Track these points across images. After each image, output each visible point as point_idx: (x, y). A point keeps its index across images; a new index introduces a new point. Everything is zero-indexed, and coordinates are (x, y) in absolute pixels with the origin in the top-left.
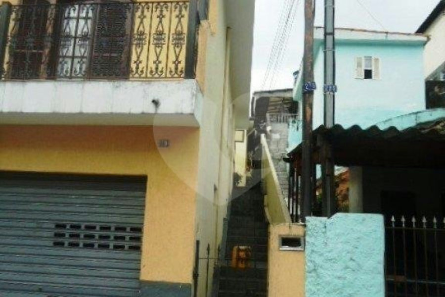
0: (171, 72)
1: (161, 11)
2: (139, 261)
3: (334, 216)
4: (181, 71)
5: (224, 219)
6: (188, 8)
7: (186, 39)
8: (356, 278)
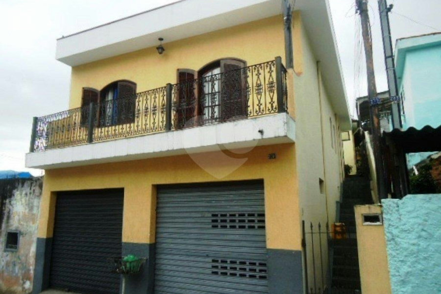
0: (269, 110)
1: (258, 71)
2: (264, 236)
3: (404, 198)
4: (276, 108)
5: (337, 202)
6: (275, 66)
7: (276, 86)
8: (428, 245)
